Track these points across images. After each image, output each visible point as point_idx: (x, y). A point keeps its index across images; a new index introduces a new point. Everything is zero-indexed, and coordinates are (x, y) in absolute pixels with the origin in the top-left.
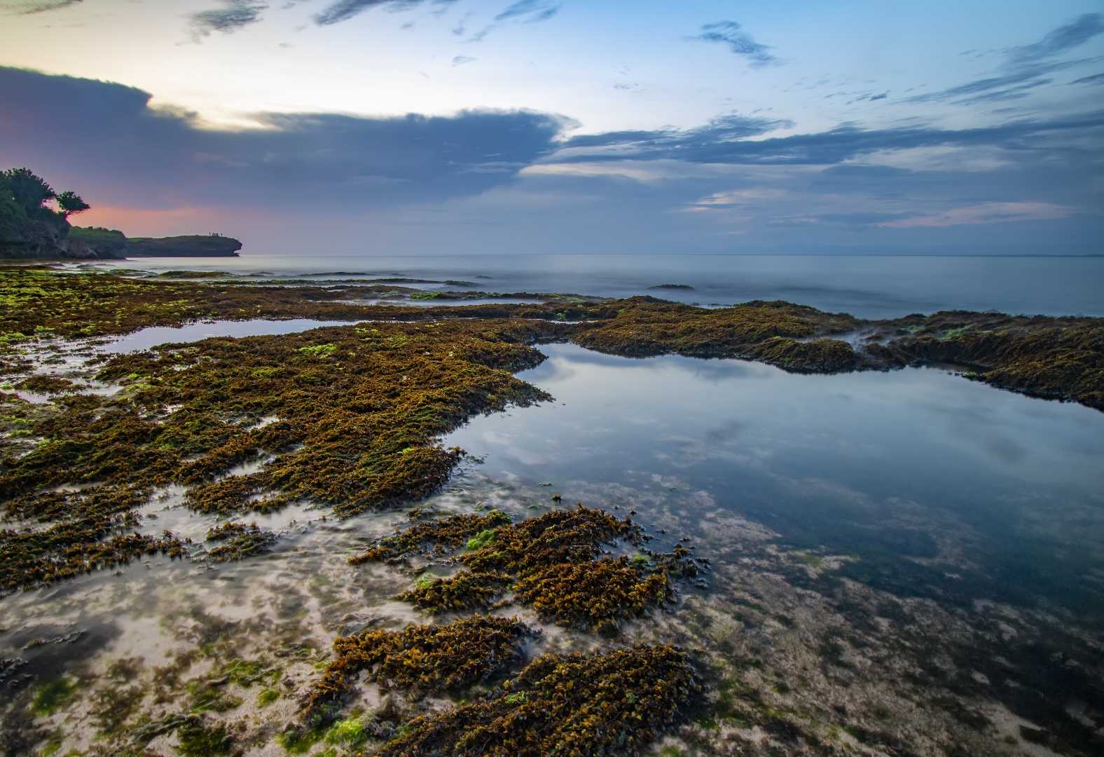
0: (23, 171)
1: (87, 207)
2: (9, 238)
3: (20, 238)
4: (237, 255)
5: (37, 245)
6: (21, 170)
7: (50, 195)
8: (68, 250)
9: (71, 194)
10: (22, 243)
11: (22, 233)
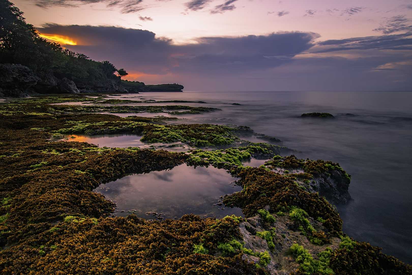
0: (107, 62)
1: (127, 74)
2: (98, 86)
3: (102, 85)
4: (182, 91)
5: (108, 88)
6: (106, 61)
7: (115, 70)
8: (118, 89)
9: (122, 69)
10: (102, 87)
11: (103, 84)
